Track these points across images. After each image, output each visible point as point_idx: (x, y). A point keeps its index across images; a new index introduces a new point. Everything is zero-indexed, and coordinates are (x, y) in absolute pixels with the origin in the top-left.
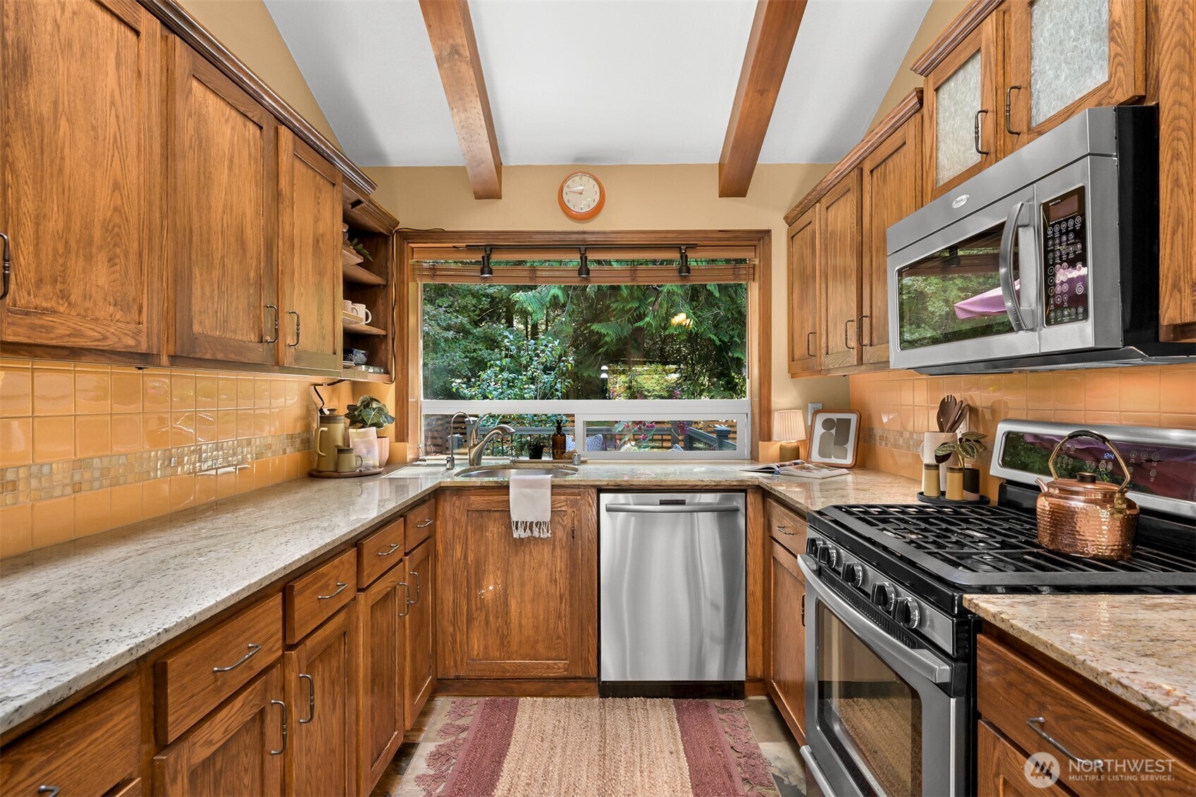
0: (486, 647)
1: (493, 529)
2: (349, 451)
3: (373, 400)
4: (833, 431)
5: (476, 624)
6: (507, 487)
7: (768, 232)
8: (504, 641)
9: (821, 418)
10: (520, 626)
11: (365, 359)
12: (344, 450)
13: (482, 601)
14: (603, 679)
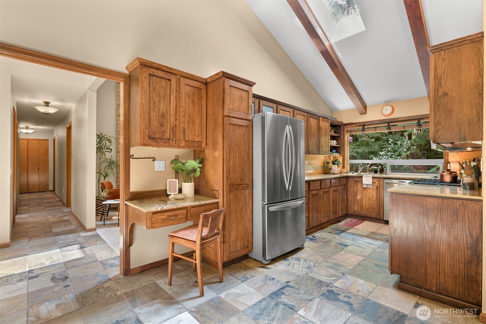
0: (358, 209)
1: (359, 185)
2: (332, 169)
3: (337, 160)
5: (356, 204)
6: (362, 177)
8: (362, 208)
10: (365, 205)
11: (335, 152)
12: (331, 169)
13: (357, 199)
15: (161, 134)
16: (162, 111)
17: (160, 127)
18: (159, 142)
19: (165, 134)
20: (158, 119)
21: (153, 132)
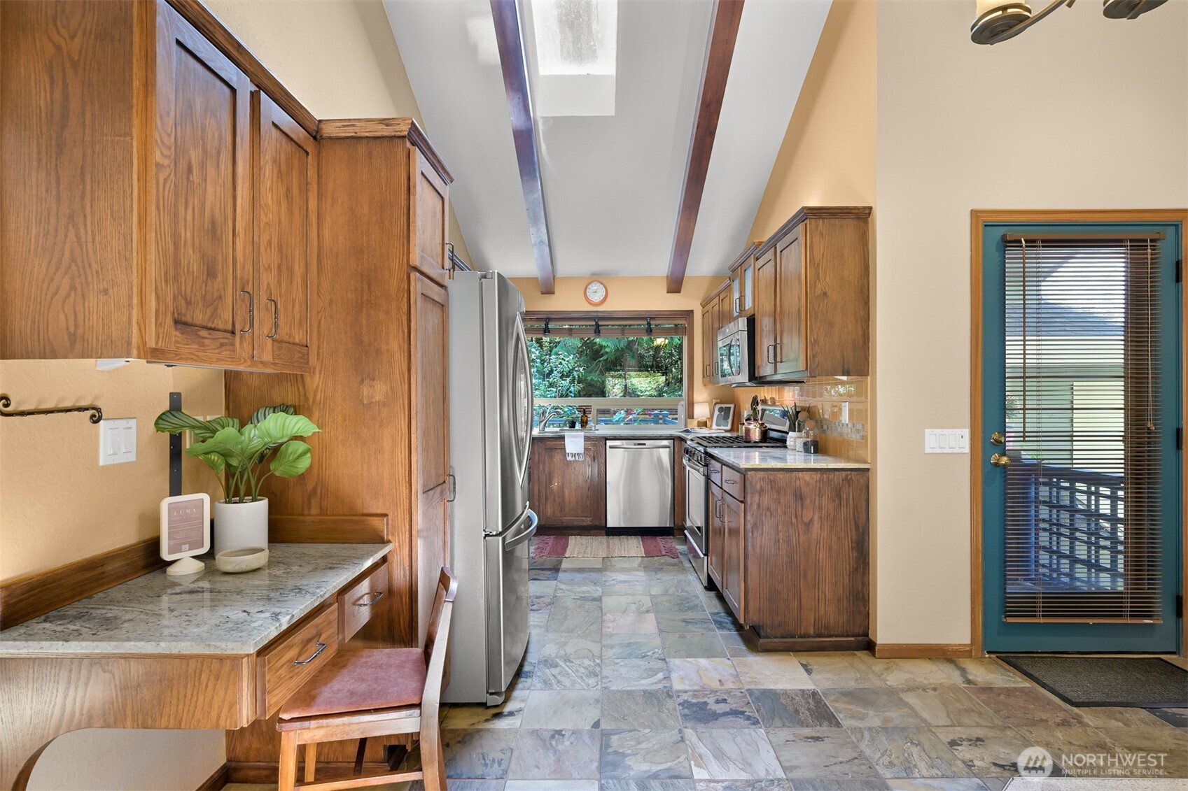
0: (554, 512)
1: (557, 457)
4: (723, 413)
5: (549, 501)
6: (565, 437)
7: (692, 311)
8: (562, 508)
9: (717, 407)
10: (570, 501)
13: (552, 490)
14: (608, 526)
15: (208, 311)
16: (212, 211)
17: (205, 277)
18: (206, 341)
19: (219, 311)
20: (200, 243)
21: (186, 299)
